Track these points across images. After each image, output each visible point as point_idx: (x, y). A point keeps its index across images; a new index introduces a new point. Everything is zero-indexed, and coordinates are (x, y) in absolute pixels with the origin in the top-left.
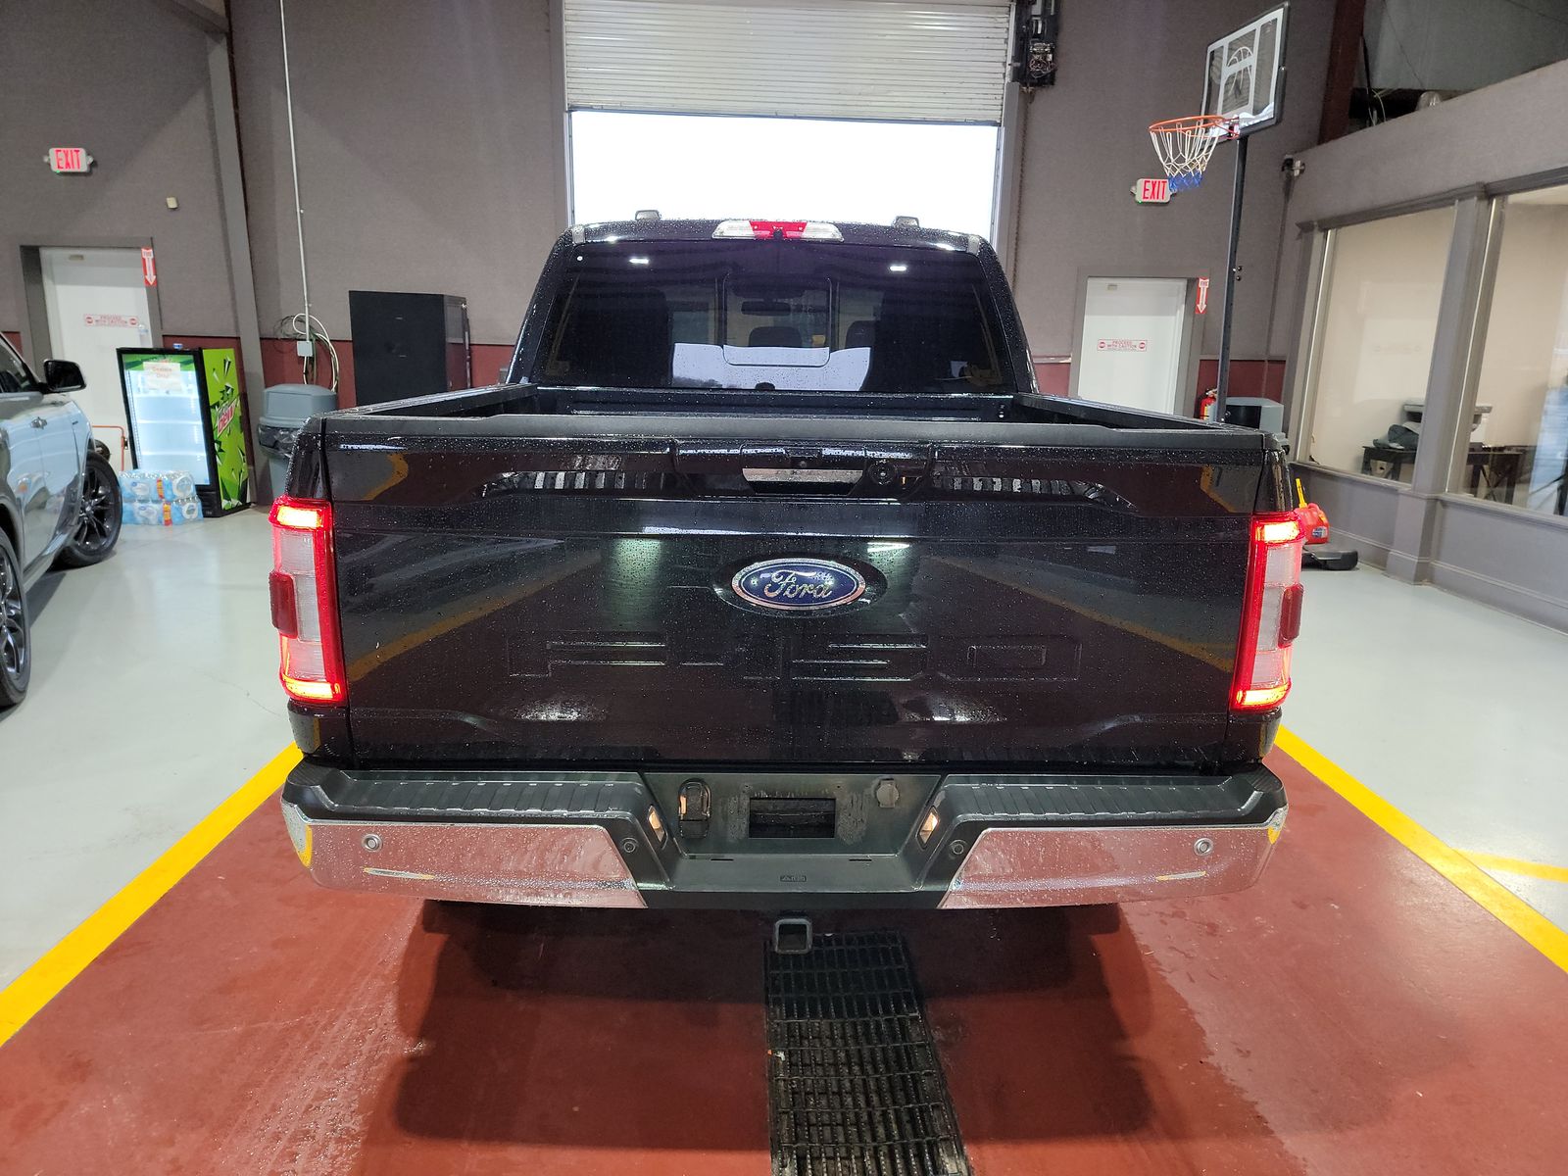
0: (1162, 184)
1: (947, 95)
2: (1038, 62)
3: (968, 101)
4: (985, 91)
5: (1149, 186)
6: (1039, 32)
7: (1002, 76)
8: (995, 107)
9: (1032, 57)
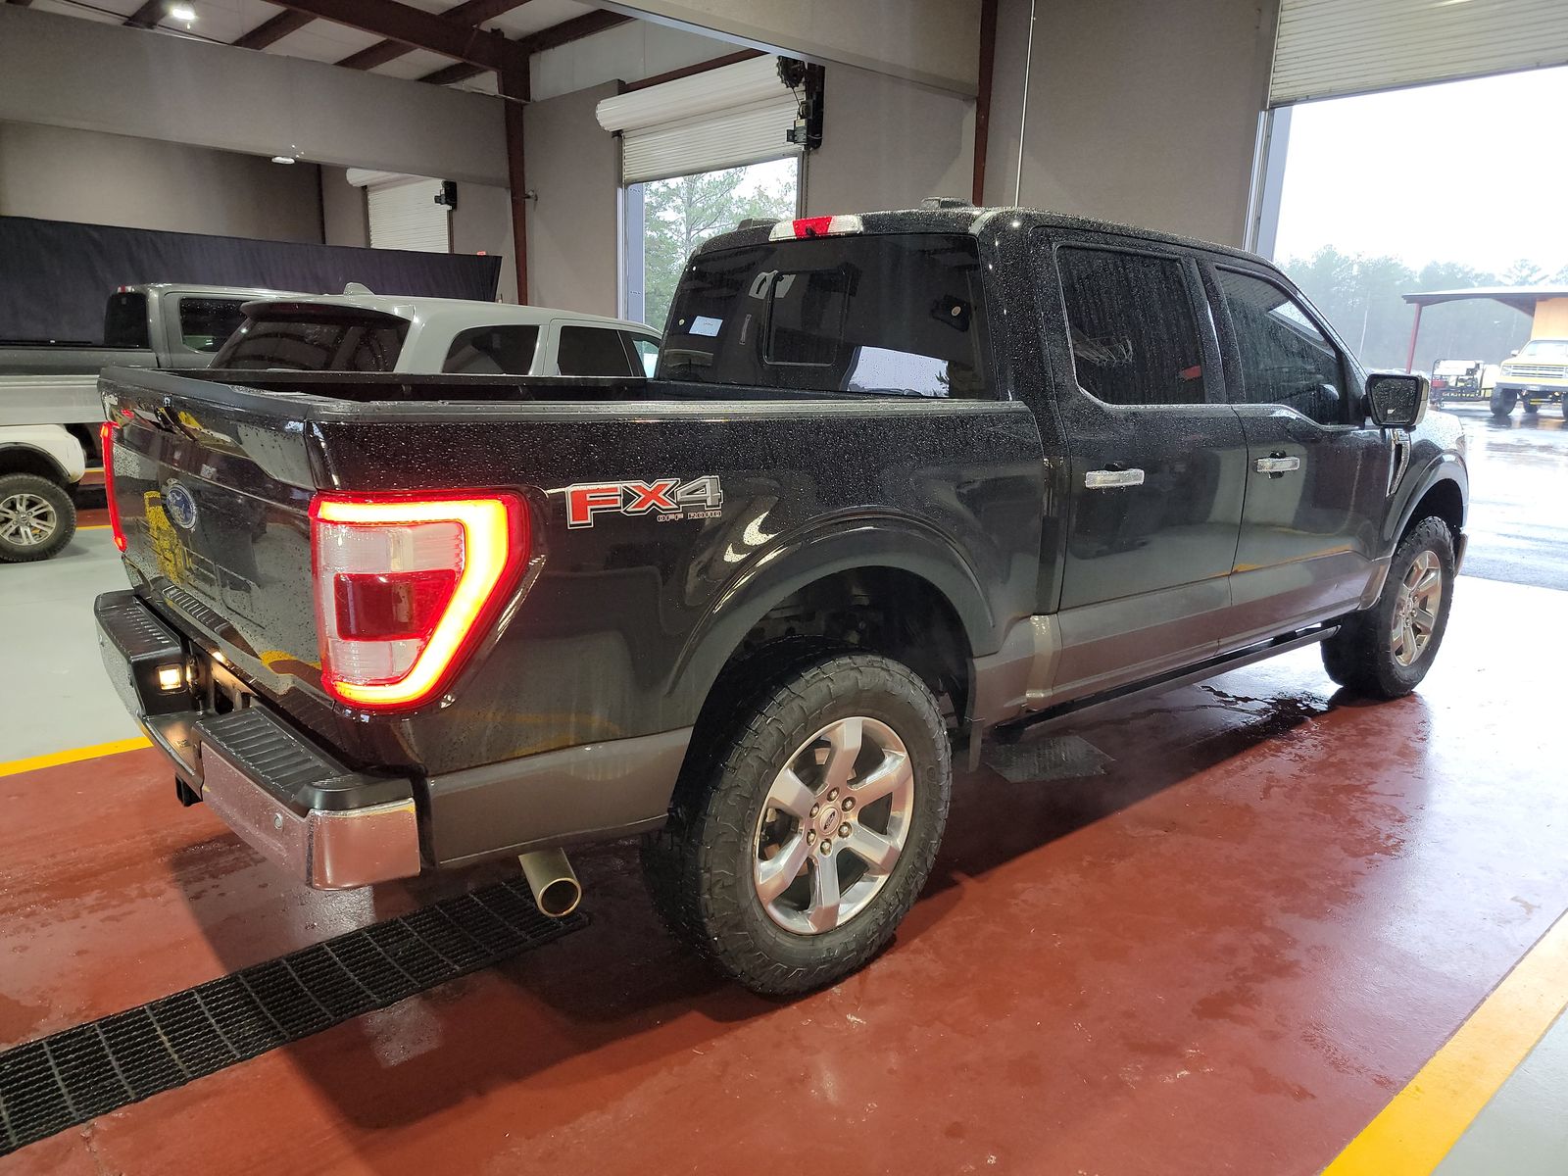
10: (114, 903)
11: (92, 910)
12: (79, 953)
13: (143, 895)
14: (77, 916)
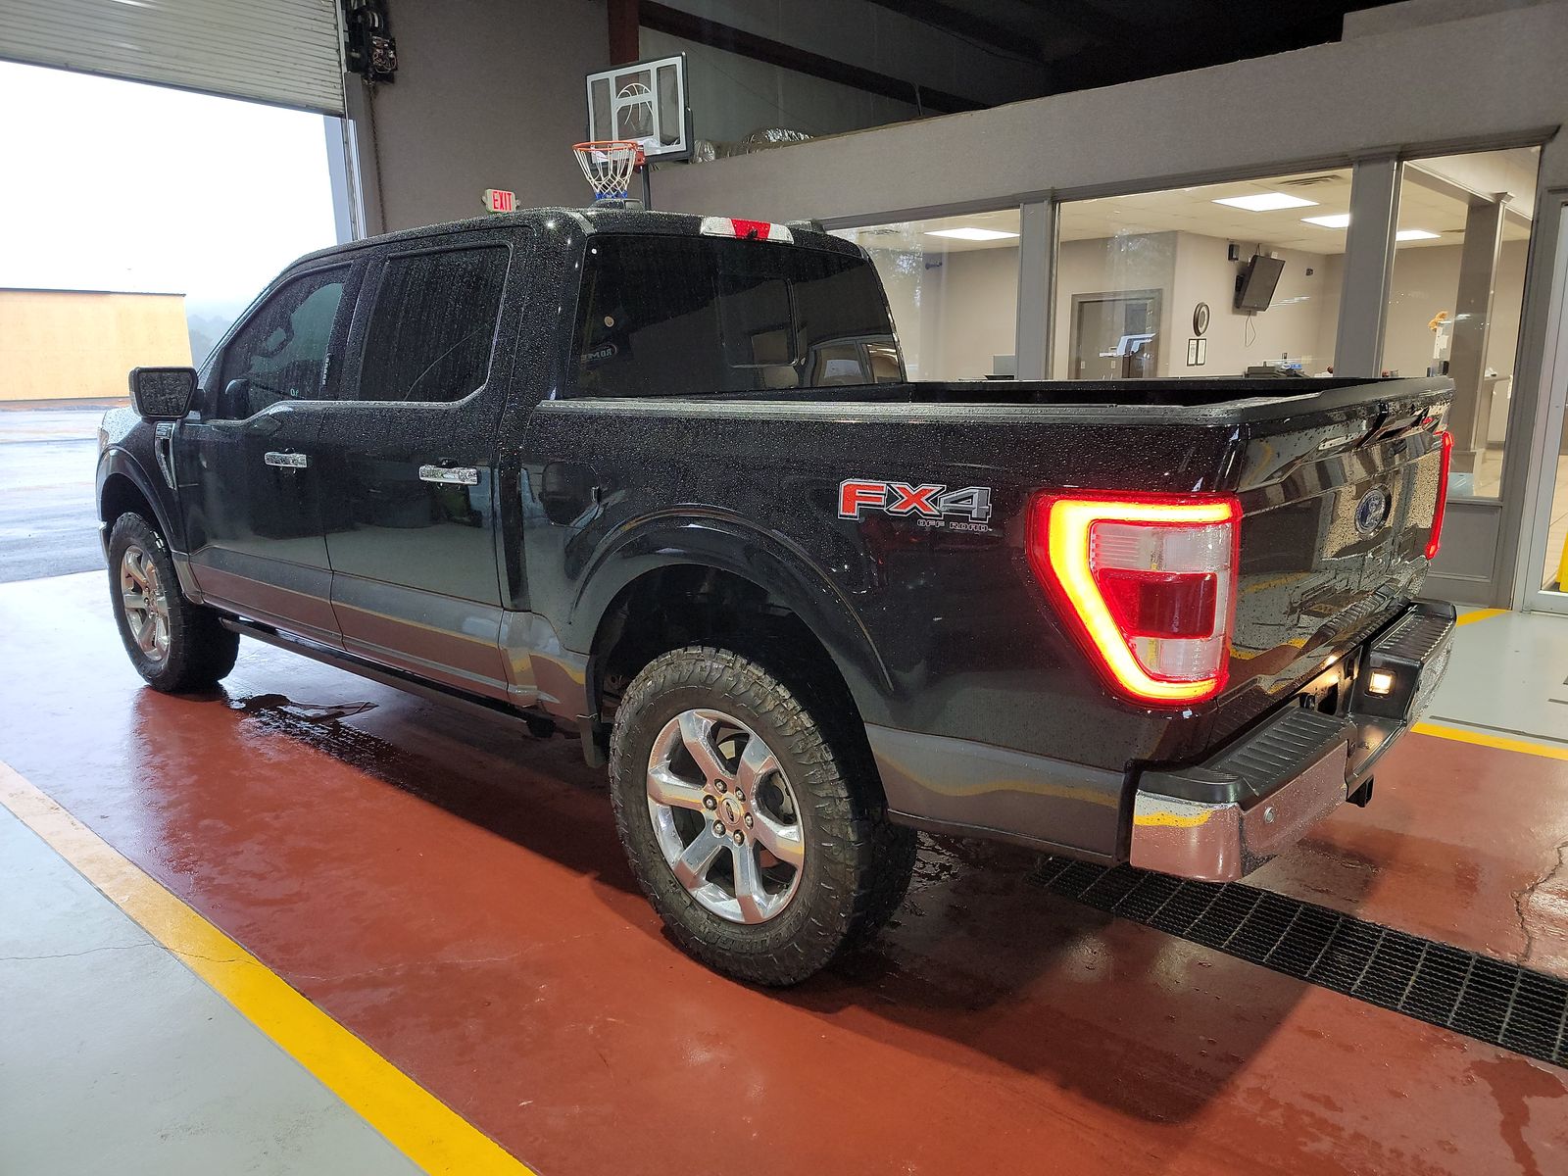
0: (507, 196)
1: (280, 75)
2: (380, 56)
3: (306, 85)
4: (322, 78)
5: (497, 197)
6: (377, 25)
7: (336, 64)
8: (336, 96)
9: (373, 51)
10: (1307, 1120)
11: (1335, 1130)
12: (1398, 1095)
13: (1272, 1104)
14: (1357, 1136)
